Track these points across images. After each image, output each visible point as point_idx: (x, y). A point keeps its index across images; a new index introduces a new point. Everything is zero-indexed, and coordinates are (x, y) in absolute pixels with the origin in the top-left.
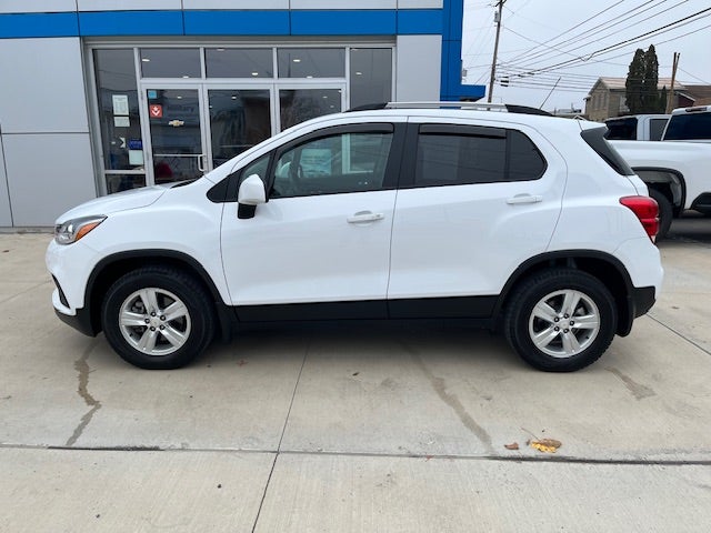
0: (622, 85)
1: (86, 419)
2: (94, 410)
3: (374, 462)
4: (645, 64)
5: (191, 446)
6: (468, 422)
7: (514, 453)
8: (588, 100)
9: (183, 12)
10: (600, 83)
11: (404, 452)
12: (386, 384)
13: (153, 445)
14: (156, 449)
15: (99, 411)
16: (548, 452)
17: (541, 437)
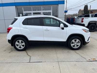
0: (83, 10)
1: (30, 58)
2: (30, 57)
3: (72, 62)
4: (86, 7)
5: (46, 61)
6: (81, 56)
7: (90, 60)
8: (78, 12)
9: (29, 2)
10: (80, 10)
11: (75, 61)
12: (68, 52)
13: (41, 61)
14: (42, 62)
15: (31, 57)
16: (94, 60)
17: (93, 58)
